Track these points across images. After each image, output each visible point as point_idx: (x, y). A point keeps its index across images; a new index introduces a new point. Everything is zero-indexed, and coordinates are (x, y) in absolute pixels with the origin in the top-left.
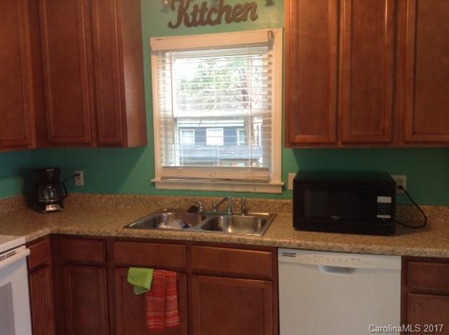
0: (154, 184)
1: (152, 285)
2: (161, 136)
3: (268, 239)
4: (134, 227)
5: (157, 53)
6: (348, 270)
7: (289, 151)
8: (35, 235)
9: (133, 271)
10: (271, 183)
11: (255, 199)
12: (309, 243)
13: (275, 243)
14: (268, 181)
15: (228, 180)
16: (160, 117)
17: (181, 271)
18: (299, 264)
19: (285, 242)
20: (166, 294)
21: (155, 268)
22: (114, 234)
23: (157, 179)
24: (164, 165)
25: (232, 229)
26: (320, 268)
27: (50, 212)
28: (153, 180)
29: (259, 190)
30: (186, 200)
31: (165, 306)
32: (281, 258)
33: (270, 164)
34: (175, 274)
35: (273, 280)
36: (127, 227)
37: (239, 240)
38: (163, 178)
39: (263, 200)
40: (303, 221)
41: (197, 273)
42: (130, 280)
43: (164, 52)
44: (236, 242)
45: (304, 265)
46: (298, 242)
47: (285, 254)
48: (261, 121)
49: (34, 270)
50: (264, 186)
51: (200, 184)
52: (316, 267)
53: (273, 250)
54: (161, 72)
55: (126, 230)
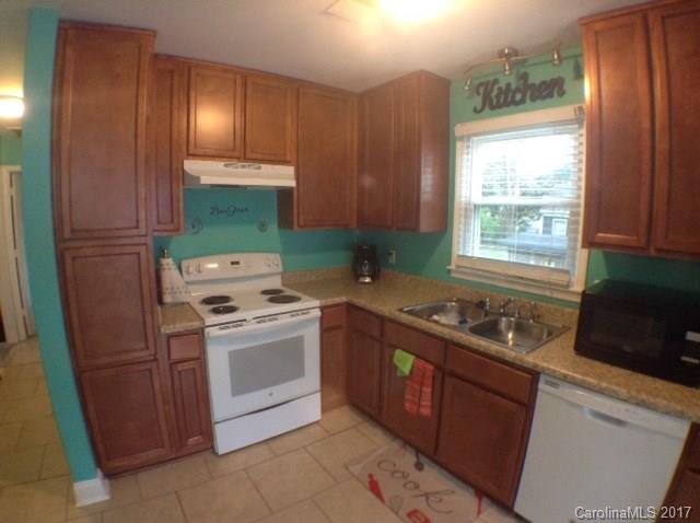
0: (449, 271)
1: (411, 372)
2: (460, 223)
3: (530, 359)
4: (407, 312)
5: (461, 139)
6: (619, 422)
7: (598, 253)
8: (330, 301)
9: (399, 353)
10: (572, 289)
11: (550, 306)
12: (578, 376)
13: (536, 366)
14: (568, 286)
15: (522, 278)
16: (460, 203)
17: (438, 368)
18: (561, 398)
19: (549, 369)
20: (422, 384)
21: (417, 356)
22: (387, 314)
23: (453, 267)
24: (461, 253)
25: (514, 334)
26: (586, 410)
27: (365, 283)
28: (448, 267)
29: (555, 295)
30: (477, 293)
31: (420, 396)
32: (541, 385)
33: (573, 265)
34: (431, 367)
35: (528, 407)
36: (401, 310)
37: (497, 352)
38: (458, 267)
39: (559, 308)
40: (588, 346)
41: (453, 374)
42: (395, 361)
43: (469, 137)
44: (493, 353)
45: (567, 402)
46: (565, 371)
47: (547, 382)
48: (568, 212)
49: (326, 331)
50: (562, 291)
51: (493, 279)
52: (580, 407)
53: (534, 375)
54: (465, 157)
55: (397, 313)
